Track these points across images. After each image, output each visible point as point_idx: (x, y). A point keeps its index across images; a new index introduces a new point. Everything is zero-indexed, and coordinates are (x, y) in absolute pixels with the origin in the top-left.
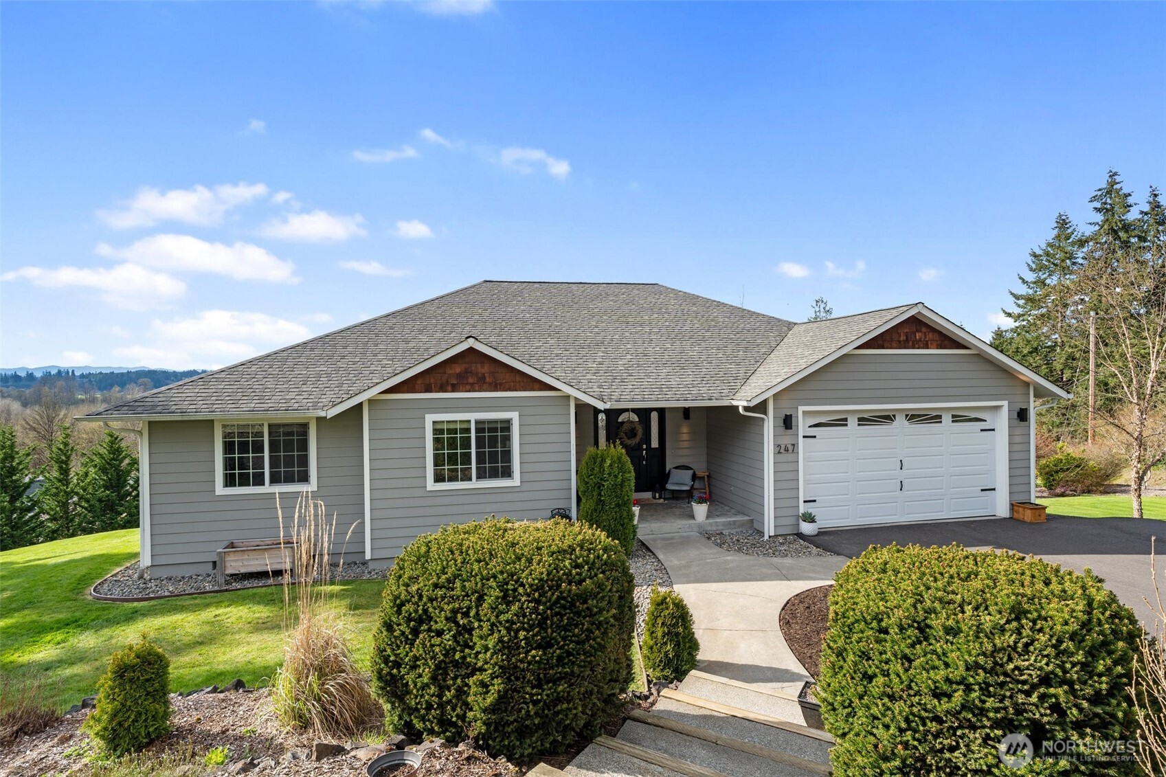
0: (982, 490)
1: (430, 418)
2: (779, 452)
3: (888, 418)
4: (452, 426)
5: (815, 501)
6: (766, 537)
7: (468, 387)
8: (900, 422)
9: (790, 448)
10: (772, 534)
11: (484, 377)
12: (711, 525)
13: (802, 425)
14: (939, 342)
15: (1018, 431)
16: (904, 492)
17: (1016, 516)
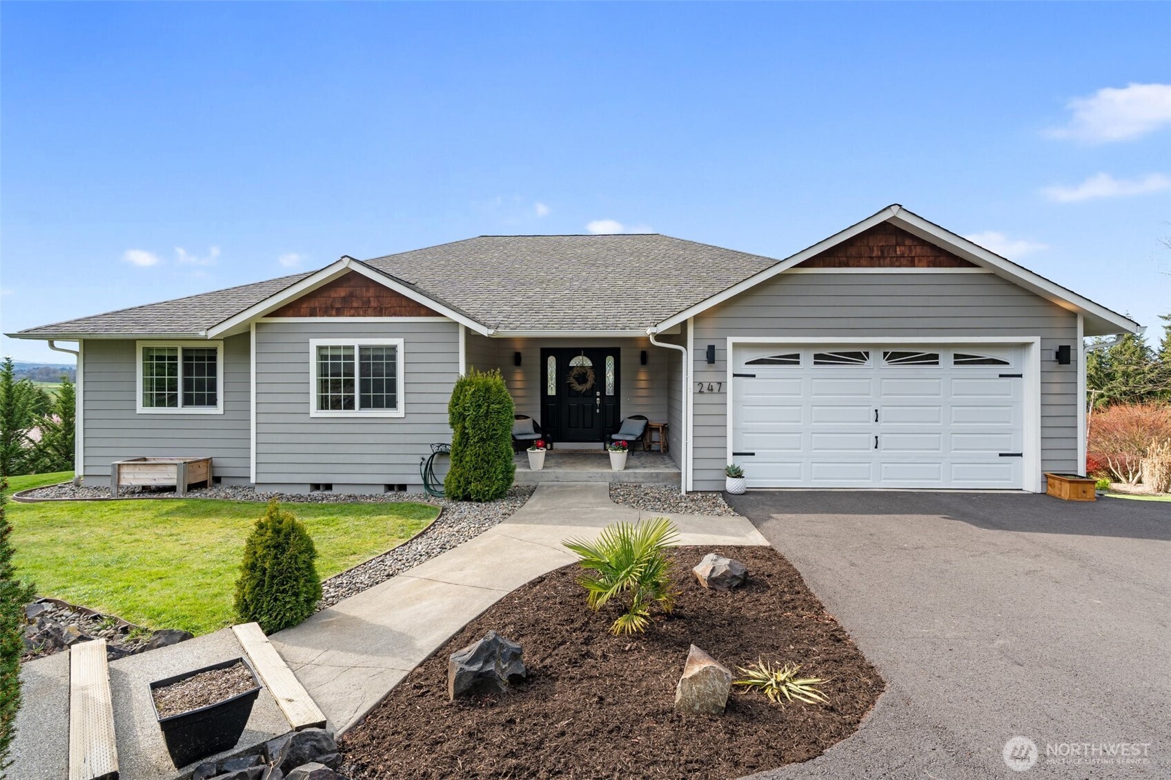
0: (1001, 455)
1: (314, 343)
2: (701, 392)
3: (857, 356)
4: (336, 353)
5: (753, 454)
6: (683, 493)
7: (352, 312)
8: (876, 362)
9: (716, 387)
10: (690, 489)
11: (369, 301)
12: (628, 475)
13: (732, 362)
14: (931, 259)
15: (1056, 378)
16: (881, 451)
17: (1051, 491)
